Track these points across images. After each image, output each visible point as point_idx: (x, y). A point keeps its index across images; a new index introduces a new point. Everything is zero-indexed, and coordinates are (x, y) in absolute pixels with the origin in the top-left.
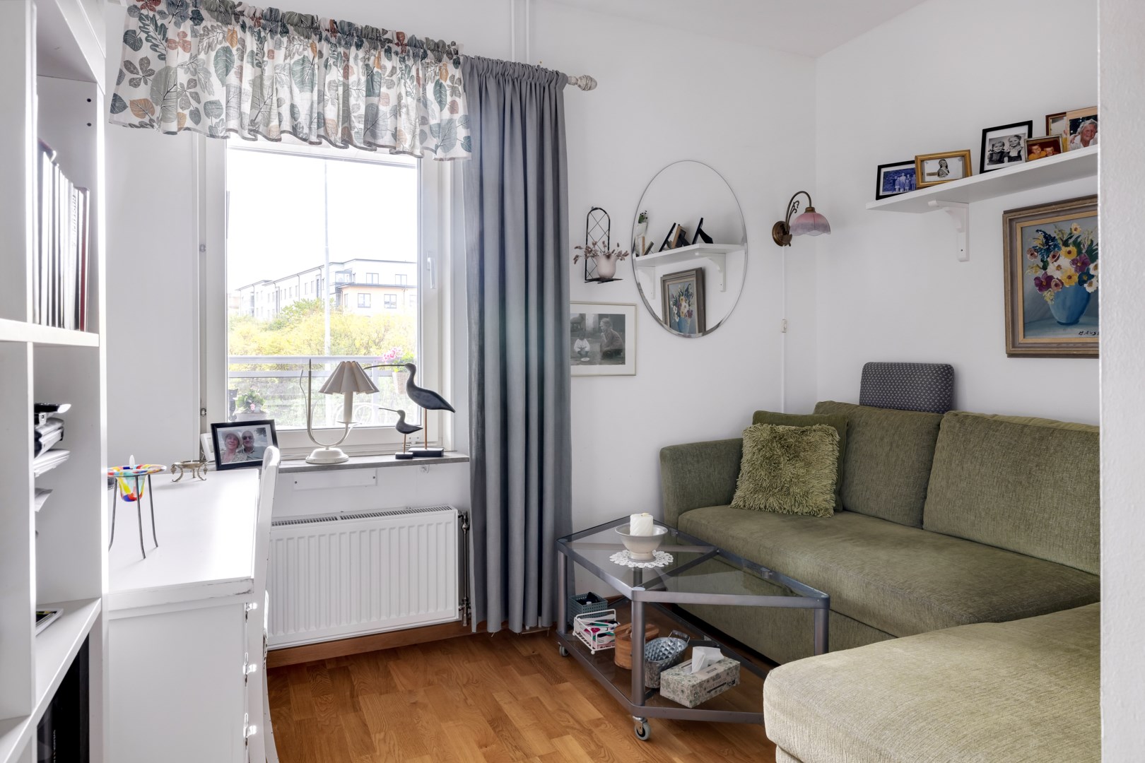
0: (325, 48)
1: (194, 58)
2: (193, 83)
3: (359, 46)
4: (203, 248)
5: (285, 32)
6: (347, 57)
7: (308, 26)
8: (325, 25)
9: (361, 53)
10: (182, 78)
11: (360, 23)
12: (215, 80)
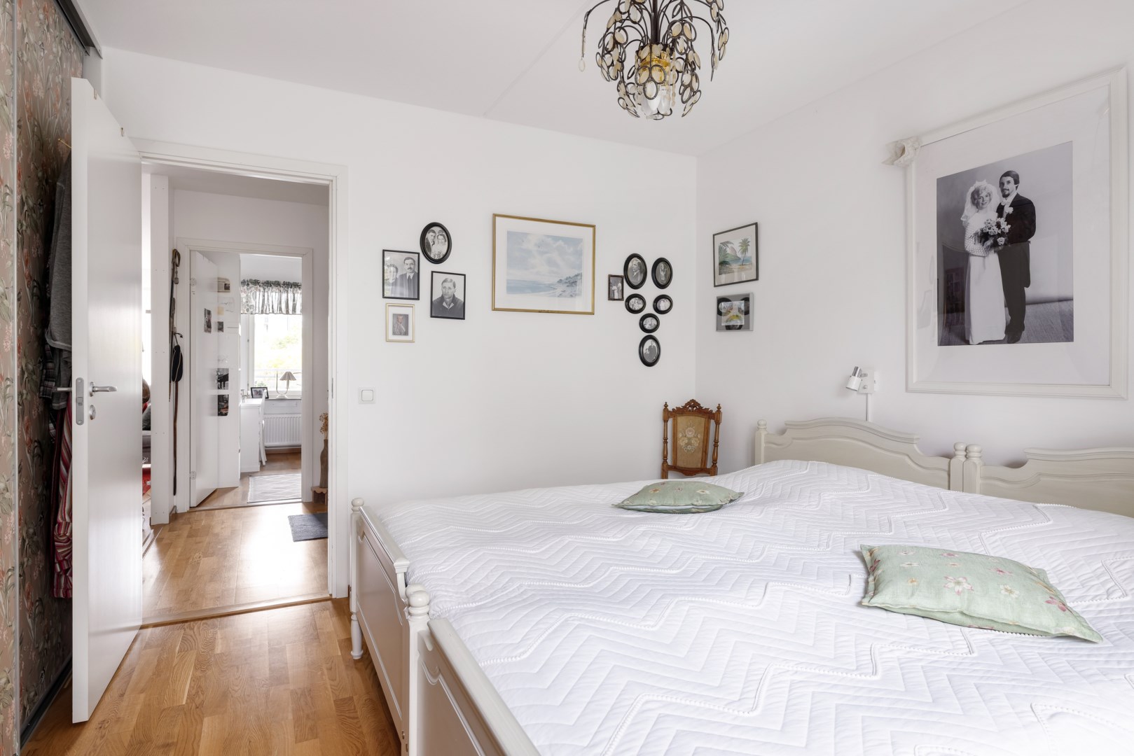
0: (282, 289)
1: (247, 295)
2: (247, 302)
3: (291, 287)
4: (248, 341)
5: (271, 286)
6: (287, 292)
7: (277, 284)
8: (282, 282)
9: (292, 290)
10: (244, 300)
11: (292, 282)
12: (252, 299)
